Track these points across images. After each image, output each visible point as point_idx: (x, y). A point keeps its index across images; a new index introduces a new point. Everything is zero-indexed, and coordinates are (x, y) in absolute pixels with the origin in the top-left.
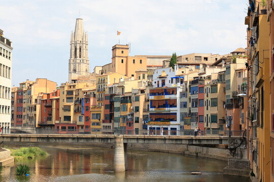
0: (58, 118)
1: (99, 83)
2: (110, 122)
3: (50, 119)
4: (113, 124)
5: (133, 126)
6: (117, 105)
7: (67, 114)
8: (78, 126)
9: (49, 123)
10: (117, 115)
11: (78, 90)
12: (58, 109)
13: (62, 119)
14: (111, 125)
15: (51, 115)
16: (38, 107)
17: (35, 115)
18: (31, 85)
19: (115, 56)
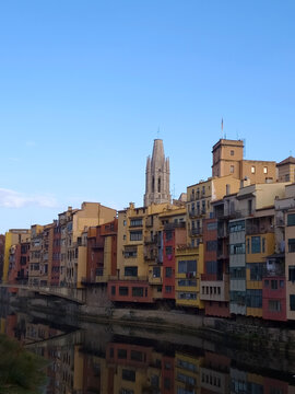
0: (115, 270)
1: (192, 200)
2: (220, 279)
3: (100, 272)
4: (228, 282)
5: (284, 288)
6: (237, 237)
7: (130, 262)
8: (153, 286)
9: (99, 279)
10: (236, 261)
11: (152, 216)
12: (114, 254)
13: (122, 272)
14: (221, 284)
15: (102, 265)
16: (82, 251)
17: (76, 265)
18: (72, 215)
19: (220, 160)
